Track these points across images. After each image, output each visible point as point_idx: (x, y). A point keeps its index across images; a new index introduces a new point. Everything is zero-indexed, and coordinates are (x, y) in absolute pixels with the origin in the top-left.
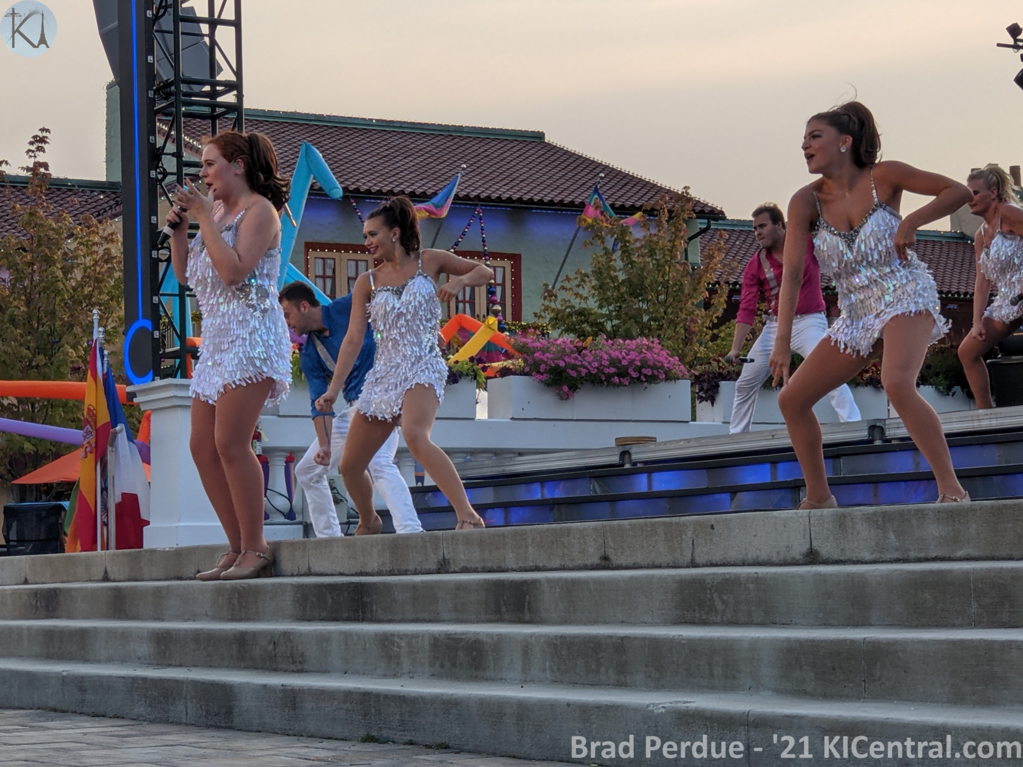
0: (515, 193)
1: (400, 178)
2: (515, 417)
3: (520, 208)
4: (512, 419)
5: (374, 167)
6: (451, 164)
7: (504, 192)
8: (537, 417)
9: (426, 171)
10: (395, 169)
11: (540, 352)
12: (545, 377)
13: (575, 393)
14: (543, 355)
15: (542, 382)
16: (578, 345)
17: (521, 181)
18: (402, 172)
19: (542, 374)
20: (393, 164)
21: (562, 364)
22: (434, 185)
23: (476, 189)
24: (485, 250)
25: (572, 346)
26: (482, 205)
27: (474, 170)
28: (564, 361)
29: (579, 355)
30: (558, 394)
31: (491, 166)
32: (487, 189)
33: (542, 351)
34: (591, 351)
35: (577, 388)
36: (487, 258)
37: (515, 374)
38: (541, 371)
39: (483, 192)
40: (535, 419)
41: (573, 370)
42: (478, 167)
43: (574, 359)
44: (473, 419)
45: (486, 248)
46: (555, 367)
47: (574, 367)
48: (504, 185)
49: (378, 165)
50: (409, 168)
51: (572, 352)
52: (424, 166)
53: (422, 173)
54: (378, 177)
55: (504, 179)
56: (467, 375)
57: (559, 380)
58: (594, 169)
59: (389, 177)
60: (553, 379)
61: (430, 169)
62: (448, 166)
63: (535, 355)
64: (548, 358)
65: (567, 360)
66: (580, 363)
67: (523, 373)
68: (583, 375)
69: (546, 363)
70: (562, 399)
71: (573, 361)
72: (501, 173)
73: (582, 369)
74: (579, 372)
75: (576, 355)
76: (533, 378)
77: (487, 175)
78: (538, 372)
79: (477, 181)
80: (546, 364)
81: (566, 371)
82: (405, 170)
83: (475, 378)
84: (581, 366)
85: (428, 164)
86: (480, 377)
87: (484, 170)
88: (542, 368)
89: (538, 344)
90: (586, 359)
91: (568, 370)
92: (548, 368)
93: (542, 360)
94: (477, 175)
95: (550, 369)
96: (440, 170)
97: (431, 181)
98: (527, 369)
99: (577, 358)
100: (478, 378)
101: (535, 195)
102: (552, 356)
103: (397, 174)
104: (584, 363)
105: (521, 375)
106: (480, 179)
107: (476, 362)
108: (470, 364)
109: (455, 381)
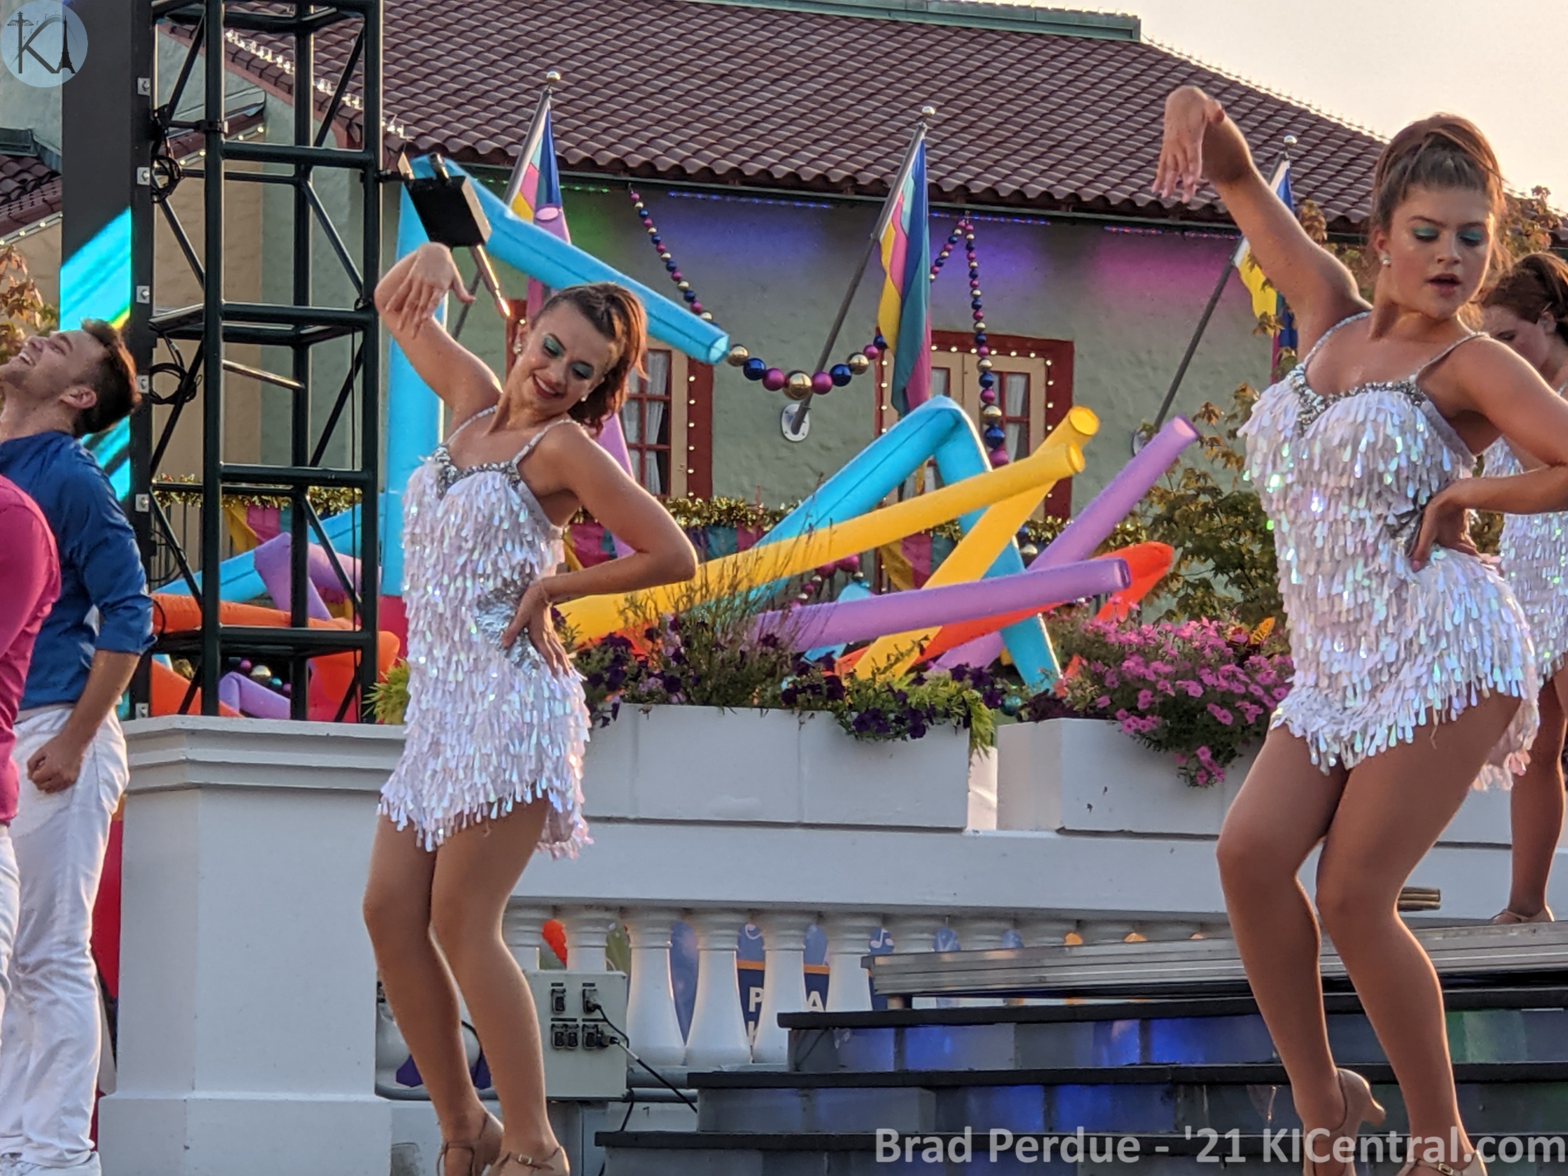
0: (1060, 181)
1: (760, 137)
2: (1068, 827)
3: (1074, 221)
4: (1062, 831)
5: (695, 106)
6: (895, 98)
7: (1033, 179)
8: (1126, 828)
9: (829, 118)
10: (748, 111)
11: (1135, 658)
12: (1152, 723)
13: (1228, 767)
14: (1147, 666)
15: (1143, 736)
16: (1236, 638)
17: (1078, 150)
18: (765, 119)
19: (1142, 715)
20: (742, 98)
21: (1195, 690)
22: (849, 158)
23: (960, 167)
24: (980, 331)
25: (1221, 643)
26: (973, 212)
27: (955, 117)
28: (1201, 681)
29: (1241, 665)
30: (1184, 772)
31: (1000, 106)
32: (987, 169)
33: (1144, 654)
34: (1270, 657)
35: (1232, 754)
36: (985, 349)
37: (1071, 713)
38: (1140, 707)
39: (978, 176)
40: (1122, 833)
41: (1223, 705)
42: (965, 110)
43: (1226, 678)
44: (959, 830)
45: (982, 325)
46: (1175, 699)
47: (1227, 700)
48: (1034, 159)
49: (705, 100)
50: (786, 108)
51: (1223, 660)
52: (823, 105)
53: (819, 124)
54: (703, 132)
55: (1033, 141)
56: (947, 714)
57: (1185, 732)
58: (1269, 117)
59: (732, 135)
60: (1171, 731)
61: (839, 113)
62: (886, 104)
63: (1126, 664)
64: (1156, 673)
65: (1209, 679)
66: (1243, 690)
67: (1092, 712)
68: (1251, 720)
69: (1152, 686)
70: (1193, 782)
71: (1224, 683)
72: (1025, 127)
73: (1247, 704)
74: (1239, 713)
75: (1232, 667)
76: (1118, 725)
77: (989, 132)
78: (1133, 710)
79: (962, 148)
80: (1155, 692)
81: (1203, 709)
82: (775, 113)
83: (967, 723)
84: (1244, 697)
85: (833, 99)
86: (980, 720)
87: (981, 118)
88: (1144, 699)
89: (1134, 638)
90: (1258, 677)
91: (1210, 707)
92: (1158, 700)
93: (1143, 679)
94: (963, 130)
95: (1162, 704)
96: (867, 114)
97: (843, 144)
98: (1104, 701)
99: (1234, 674)
100: (974, 723)
101: (1115, 186)
102: (1168, 669)
103: (755, 124)
104: (1252, 688)
105: (1087, 716)
106: (971, 142)
107: (968, 682)
108: (954, 685)
109: (918, 732)
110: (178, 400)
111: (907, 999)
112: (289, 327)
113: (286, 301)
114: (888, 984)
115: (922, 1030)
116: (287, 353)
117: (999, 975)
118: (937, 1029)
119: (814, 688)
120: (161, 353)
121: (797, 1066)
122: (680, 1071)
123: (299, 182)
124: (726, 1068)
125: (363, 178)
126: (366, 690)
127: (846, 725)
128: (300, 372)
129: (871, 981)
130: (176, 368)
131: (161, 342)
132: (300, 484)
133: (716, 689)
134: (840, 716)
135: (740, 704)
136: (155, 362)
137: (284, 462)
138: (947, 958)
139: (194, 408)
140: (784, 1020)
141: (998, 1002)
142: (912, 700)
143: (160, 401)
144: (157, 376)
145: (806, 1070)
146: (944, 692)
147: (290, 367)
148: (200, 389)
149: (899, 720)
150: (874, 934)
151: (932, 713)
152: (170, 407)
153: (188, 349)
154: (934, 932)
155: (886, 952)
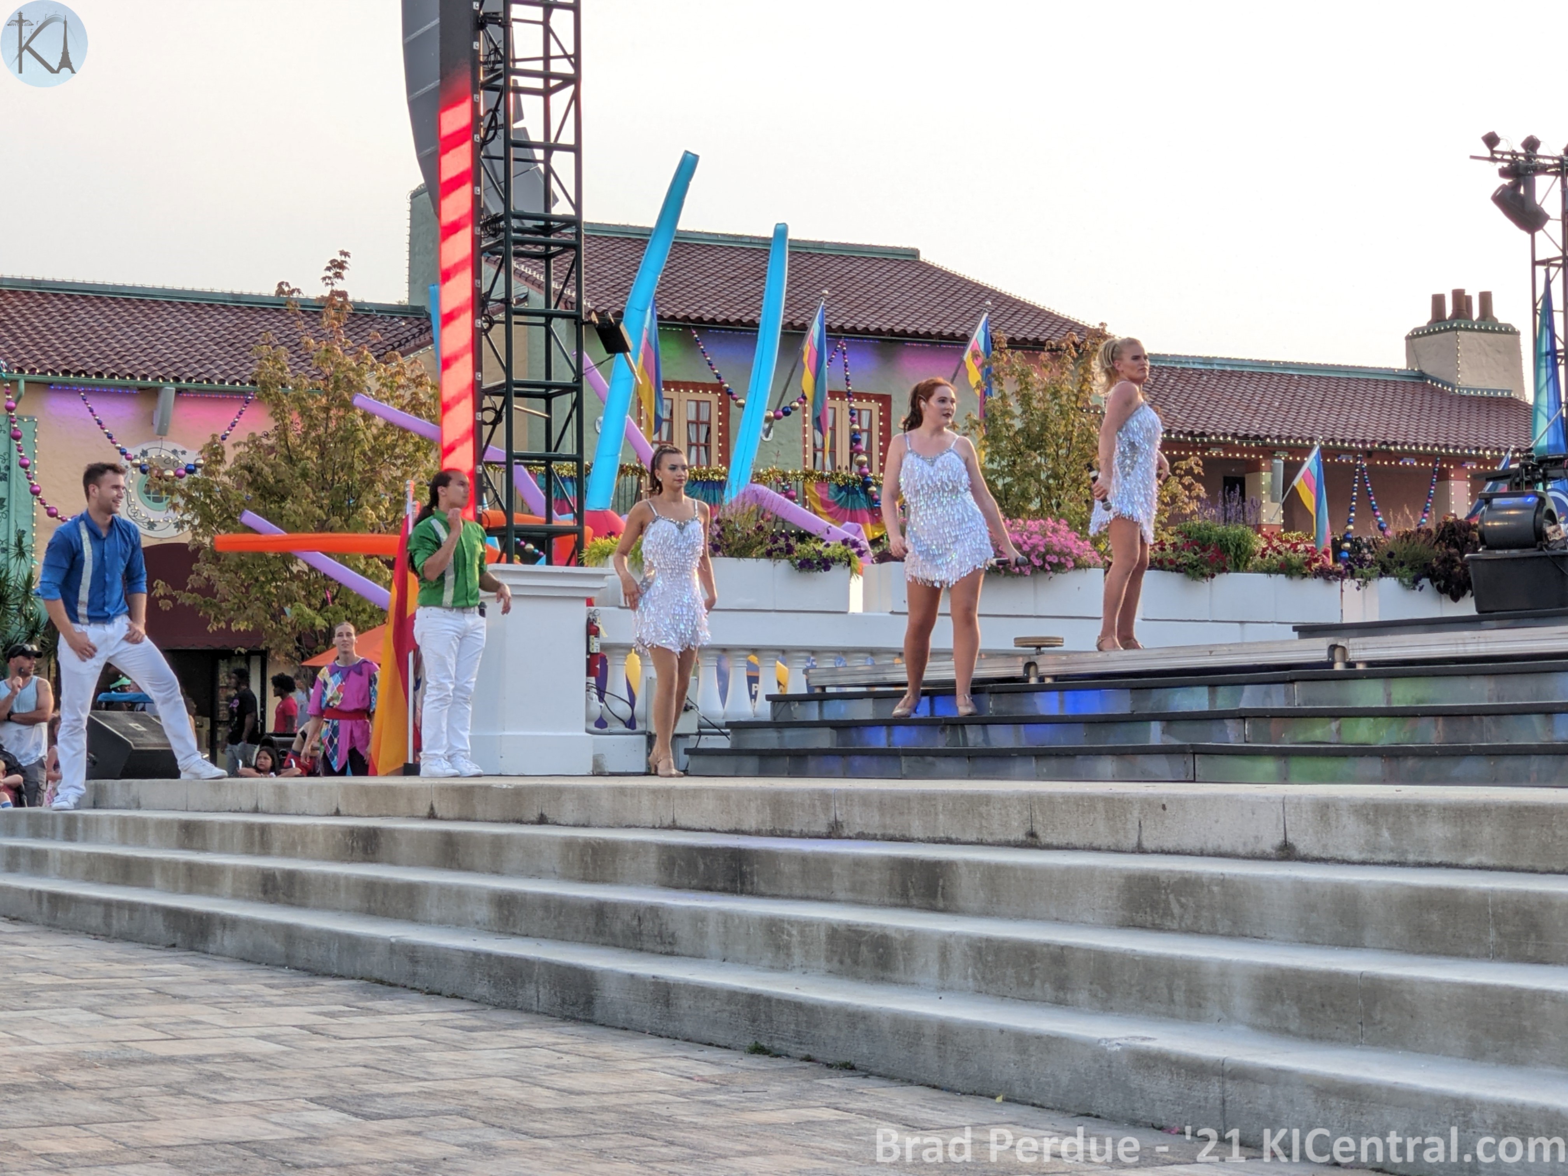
0: (884, 323)
2: (895, 611)
3: (891, 341)
4: (892, 613)
5: (720, 292)
17: (892, 309)
20: (742, 288)
23: (839, 317)
24: (849, 390)
26: (846, 337)
27: (837, 295)
32: (852, 318)
36: (852, 399)
39: (847, 321)
42: (841, 292)
44: (845, 612)
45: (850, 388)
48: (872, 314)
49: (725, 289)
54: (724, 303)
55: (872, 305)
56: (840, 561)
58: (979, 294)
59: (737, 304)
72: (868, 299)
77: (852, 301)
79: (840, 309)
83: (849, 564)
86: (855, 563)
94: (841, 301)
100: (852, 564)
106: (844, 306)
107: (849, 545)
108: (843, 548)
109: (827, 568)
110: (494, 423)
111: (823, 688)
112: (543, 390)
113: (542, 379)
114: (815, 682)
115: (831, 702)
116: (543, 401)
117: (864, 677)
118: (838, 701)
119: (781, 549)
120: (487, 402)
121: (775, 718)
122: (722, 722)
123: (547, 325)
124: (742, 720)
125: (576, 323)
126: (580, 552)
127: (794, 566)
128: (548, 410)
129: (807, 681)
130: (494, 409)
131: (487, 397)
132: (549, 461)
133: (736, 550)
134: (792, 562)
135: (747, 556)
136: (484, 406)
137: (541, 450)
138: (840, 670)
139: (502, 427)
140: (769, 698)
141: (864, 689)
142: (824, 554)
143: (486, 424)
144: (486, 412)
145: (779, 720)
146: (838, 551)
147: (544, 408)
148: (504, 418)
149: (818, 563)
150: (808, 660)
151: (833, 560)
152: (490, 427)
153: (498, 401)
154: (835, 658)
155: (814, 667)
